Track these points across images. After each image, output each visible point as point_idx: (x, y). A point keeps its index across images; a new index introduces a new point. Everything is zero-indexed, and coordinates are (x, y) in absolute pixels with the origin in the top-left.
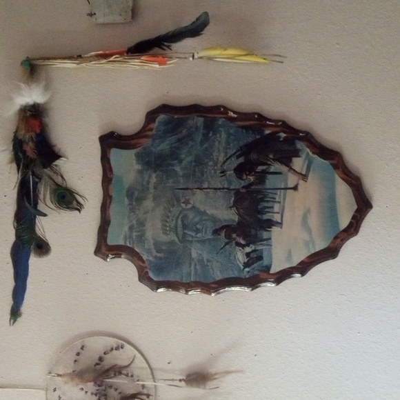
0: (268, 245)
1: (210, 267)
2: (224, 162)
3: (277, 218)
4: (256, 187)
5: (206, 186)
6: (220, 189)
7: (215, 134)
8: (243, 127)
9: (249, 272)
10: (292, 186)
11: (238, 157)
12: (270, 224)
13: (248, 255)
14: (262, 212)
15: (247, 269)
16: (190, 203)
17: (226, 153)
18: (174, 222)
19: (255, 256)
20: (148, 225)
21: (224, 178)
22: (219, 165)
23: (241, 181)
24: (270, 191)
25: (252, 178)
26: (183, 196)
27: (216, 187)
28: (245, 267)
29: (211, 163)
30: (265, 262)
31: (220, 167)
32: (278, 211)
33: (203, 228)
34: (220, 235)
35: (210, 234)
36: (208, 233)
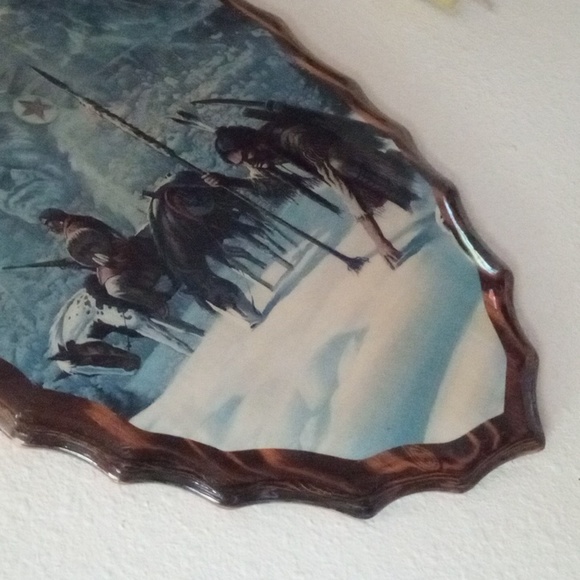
2: (208, 101)
4: (251, 197)
5: (119, 110)
6: (151, 139)
8: (304, 73)
9: (64, 375)
10: (351, 254)
13: (100, 329)
15: (65, 366)
16: (41, 115)
22: (190, 97)
23: (220, 160)
24: (282, 227)
25: (253, 173)
27: (143, 130)
28: (61, 356)
29: (171, 81)
30: (138, 381)
31: (187, 101)
32: (273, 284)
33: (25, 185)
34: (59, 230)
35: (34, 213)
36: (28, 204)
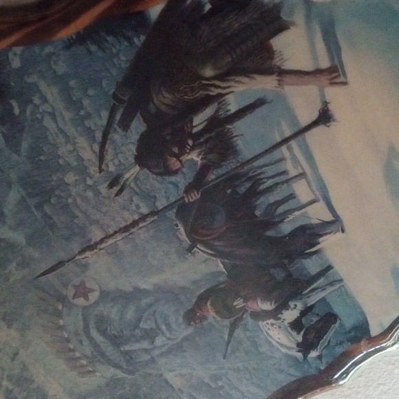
0: (331, 284)
1: (227, 388)
2: (101, 158)
3: (317, 213)
4: (220, 171)
5: (97, 235)
6: (134, 223)
7: (25, 101)
8: (81, 39)
9: (320, 357)
11: (125, 124)
12: (309, 236)
13: (296, 325)
14: (271, 221)
15: (313, 354)
16: (91, 290)
17: (89, 134)
18: (86, 343)
19: (315, 319)
20: (39, 375)
21: (126, 193)
22: (93, 170)
23: (173, 179)
24: (260, 162)
25: (195, 157)
26: (65, 286)
27: (123, 224)
28: (306, 353)
29: (70, 178)
30: (347, 320)
31: (98, 175)
32: (312, 197)
33: (156, 322)
34: (204, 318)
35: (183, 326)
36: (174, 326)
